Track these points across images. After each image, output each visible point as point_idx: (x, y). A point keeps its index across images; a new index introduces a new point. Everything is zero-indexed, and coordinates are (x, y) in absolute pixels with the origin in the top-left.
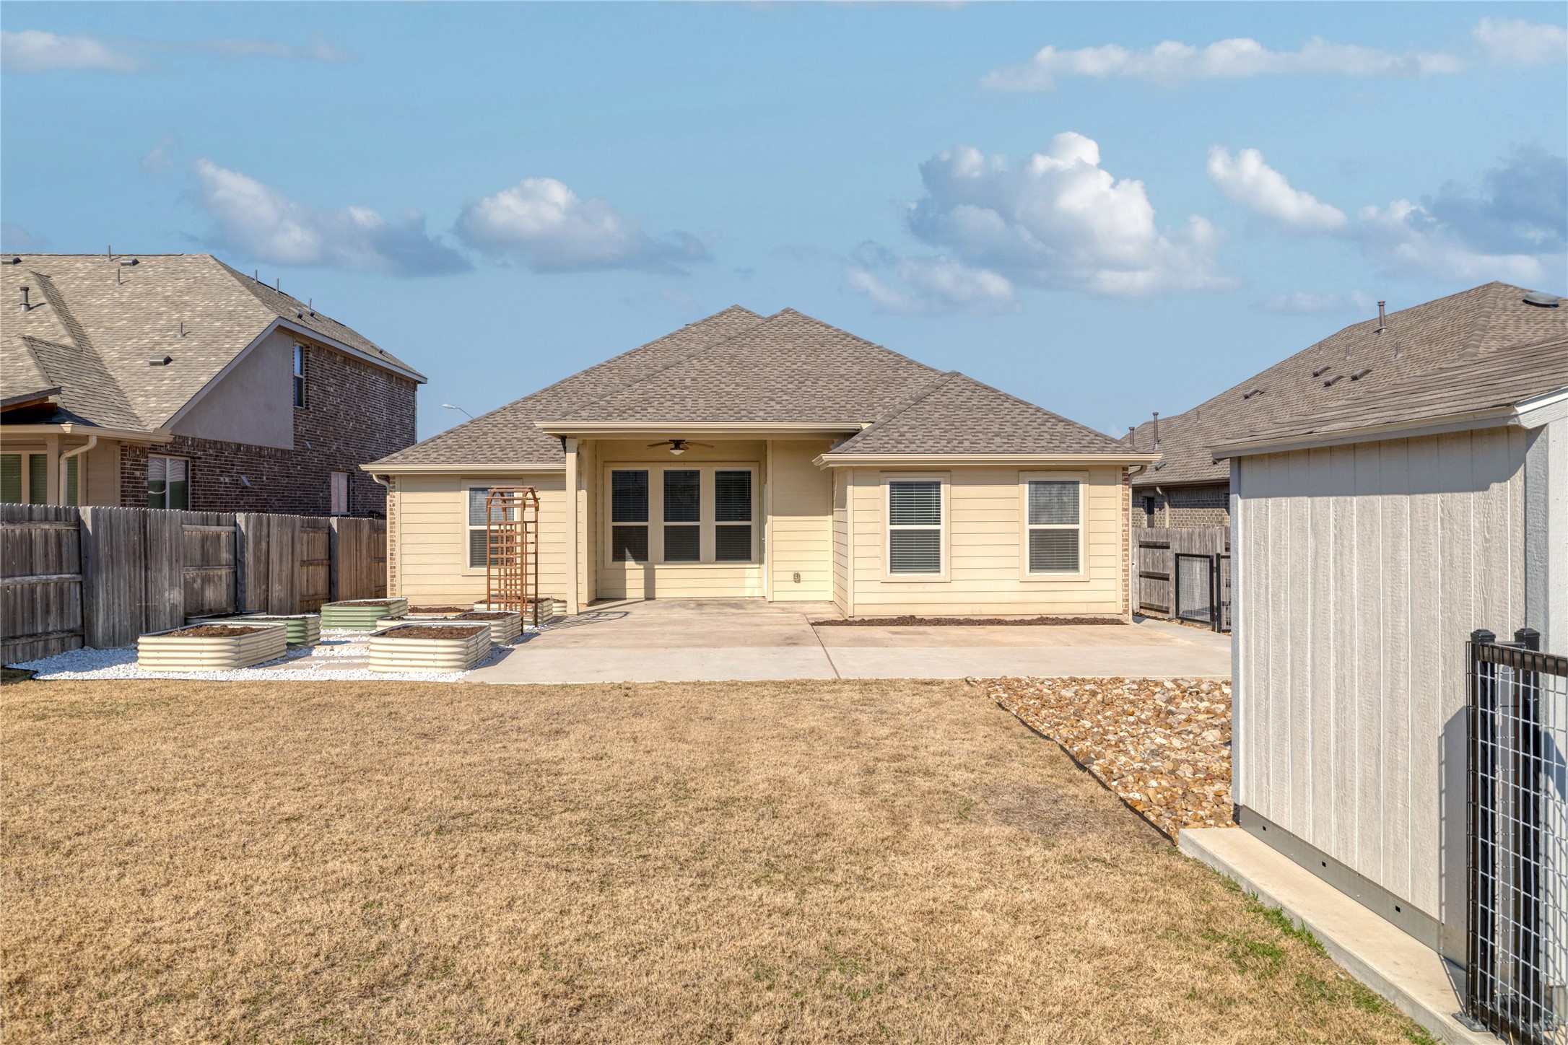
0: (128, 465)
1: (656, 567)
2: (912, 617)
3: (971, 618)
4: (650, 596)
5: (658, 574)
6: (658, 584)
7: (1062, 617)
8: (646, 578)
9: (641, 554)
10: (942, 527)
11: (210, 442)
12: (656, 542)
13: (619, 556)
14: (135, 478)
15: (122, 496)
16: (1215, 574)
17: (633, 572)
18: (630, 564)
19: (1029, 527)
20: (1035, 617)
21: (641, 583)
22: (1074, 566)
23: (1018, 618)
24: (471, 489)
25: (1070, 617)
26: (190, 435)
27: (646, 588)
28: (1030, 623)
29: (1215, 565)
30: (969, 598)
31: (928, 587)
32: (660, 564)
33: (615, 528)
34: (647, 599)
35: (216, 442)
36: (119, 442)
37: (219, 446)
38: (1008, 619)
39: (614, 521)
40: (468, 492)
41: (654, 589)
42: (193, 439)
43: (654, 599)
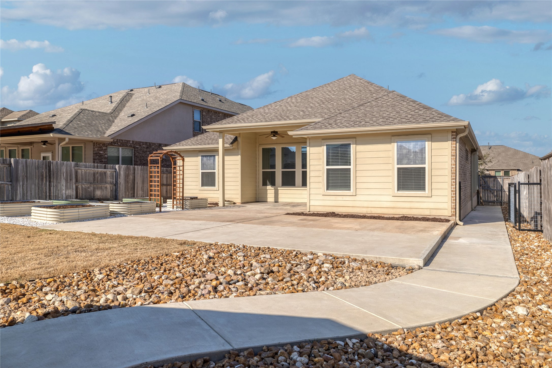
0: (96, 149)
1: (279, 188)
2: (334, 213)
3: (367, 215)
4: (276, 201)
5: (280, 192)
6: (280, 196)
7: (415, 216)
8: (275, 193)
9: (273, 184)
10: (351, 167)
11: (143, 143)
12: (279, 178)
13: (265, 184)
14: (100, 154)
15: (93, 160)
16: (517, 195)
17: (270, 190)
18: (269, 187)
19: (396, 166)
20: (400, 216)
21: (273, 195)
22: (423, 188)
23: (392, 216)
24: (202, 156)
25: (420, 217)
26: (131, 140)
27: (275, 197)
28: (398, 219)
29: (517, 189)
30: (366, 204)
31: (345, 198)
32: (280, 187)
33: (263, 172)
34: (275, 202)
35: (146, 143)
36: (92, 141)
37: (148, 144)
38: (386, 216)
39: (263, 169)
40: (200, 157)
41: (278, 198)
42: (133, 141)
43: (278, 202)
